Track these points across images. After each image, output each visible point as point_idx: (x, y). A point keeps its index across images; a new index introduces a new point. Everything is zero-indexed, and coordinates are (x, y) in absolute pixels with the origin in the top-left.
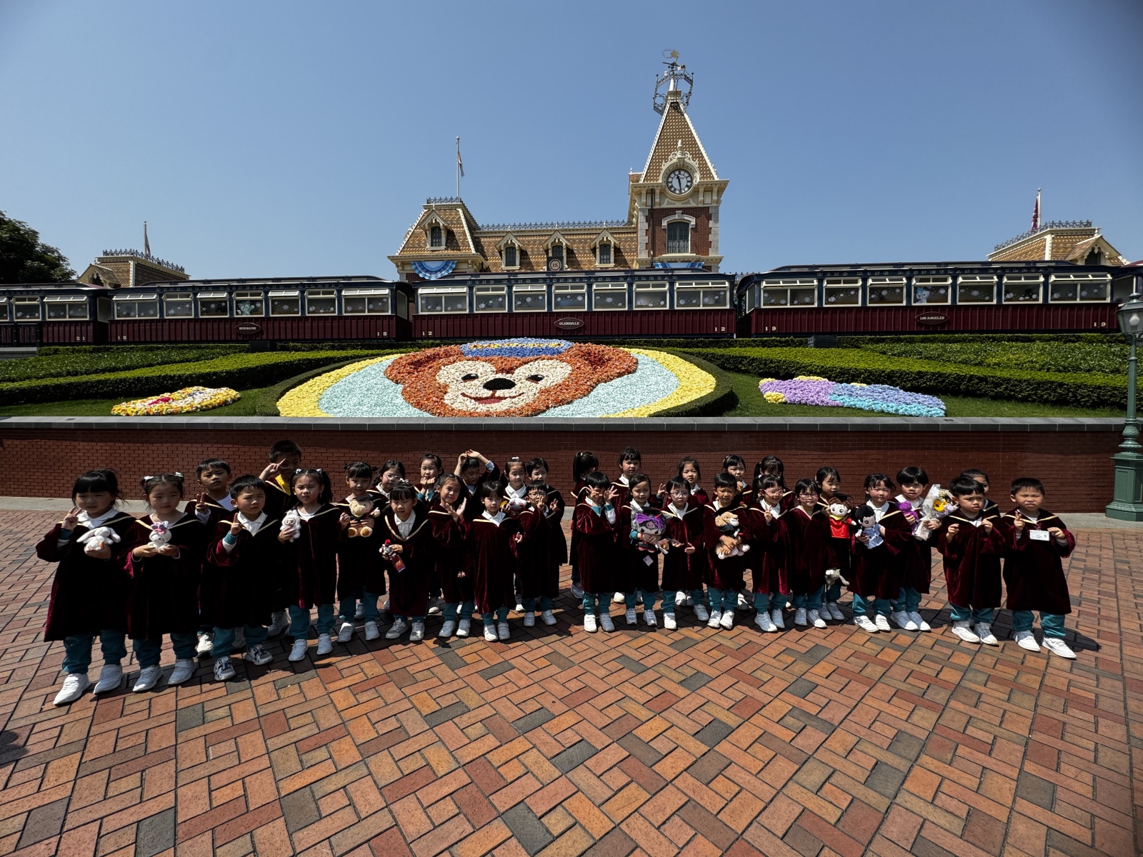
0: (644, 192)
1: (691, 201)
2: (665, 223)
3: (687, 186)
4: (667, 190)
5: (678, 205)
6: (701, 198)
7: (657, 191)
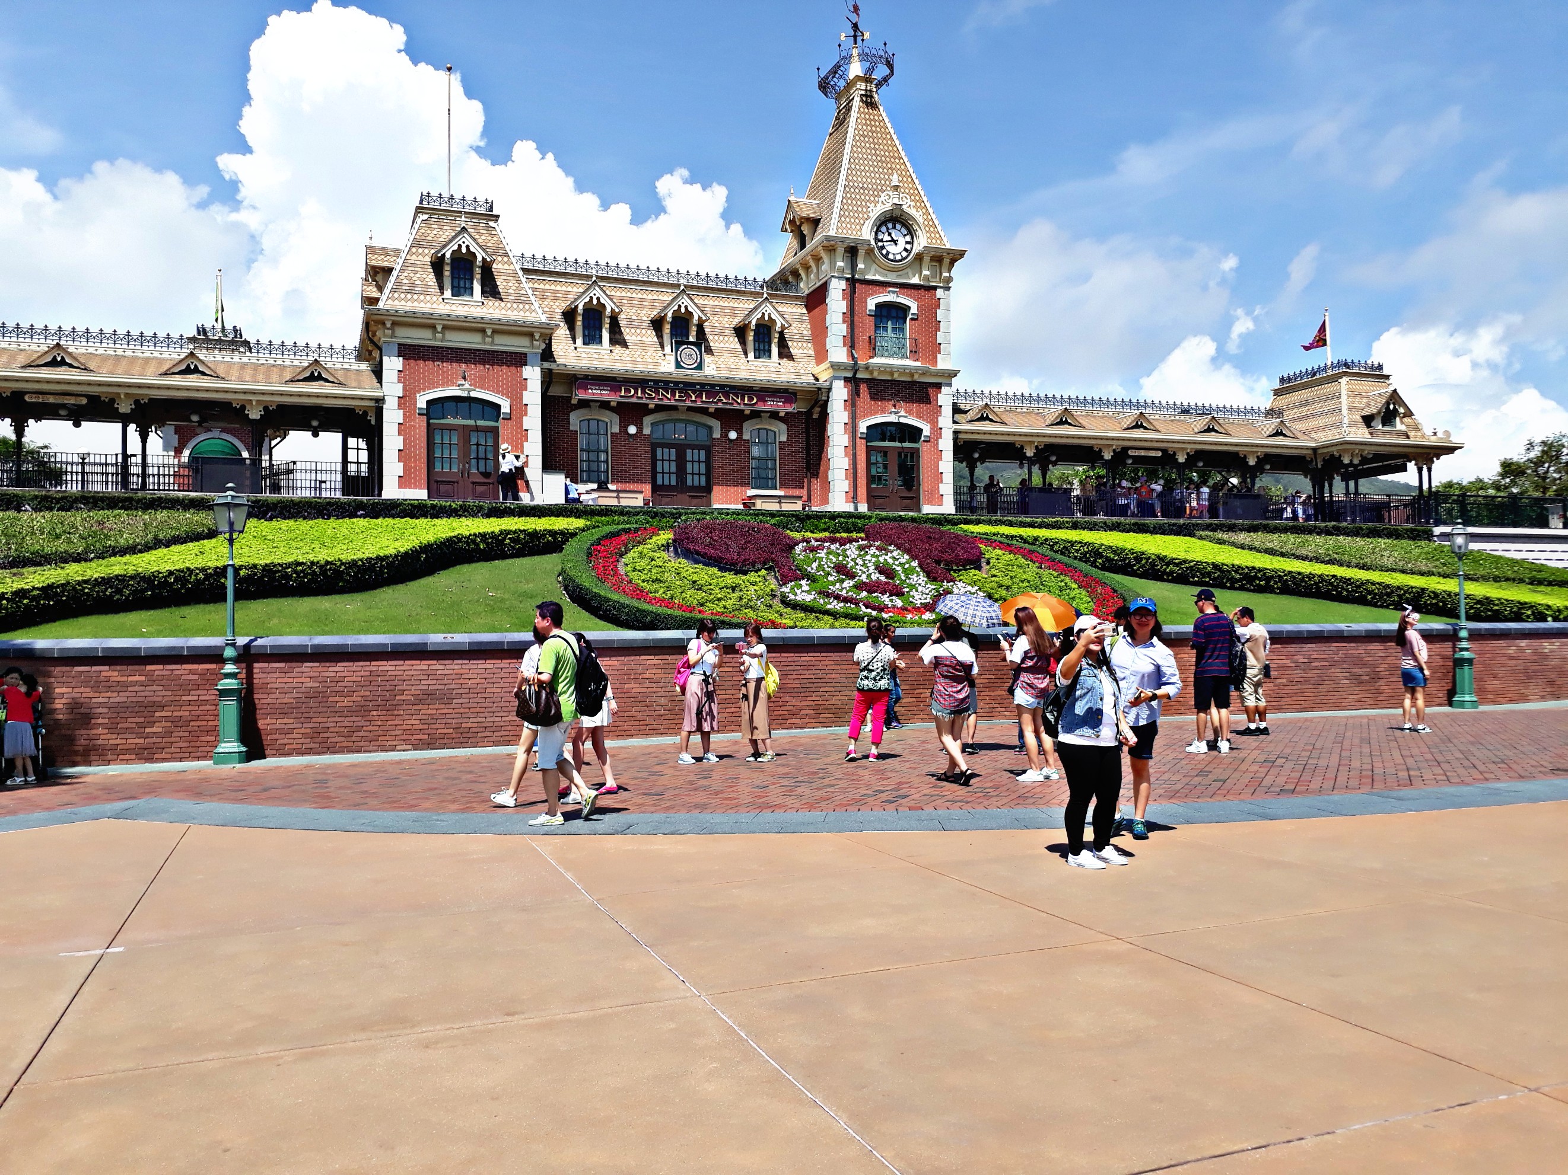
0: (841, 250)
1: (910, 275)
2: (871, 304)
4: (876, 251)
5: (891, 278)
6: (924, 271)
7: (861, 253)
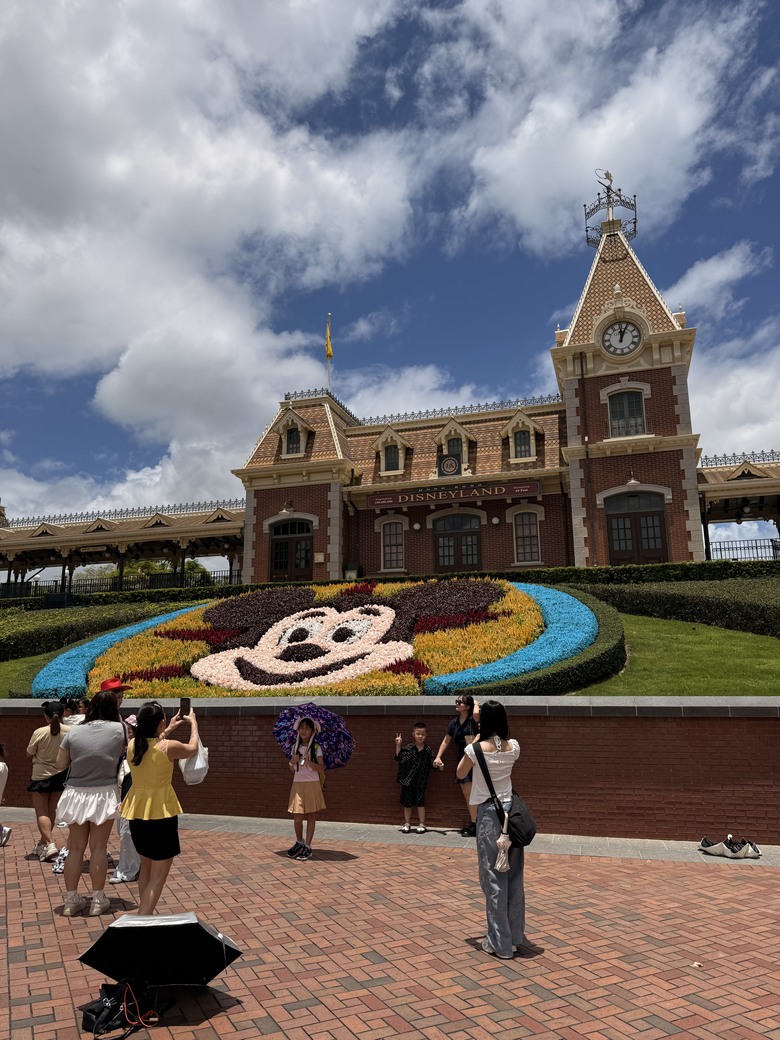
0: (569, 358)
1: (641, 363)
2: (604, 395)
3: (633, 343)
4: (604, 351)
5: (623, 370)
6: (656, 356)
7: (590, 354)
